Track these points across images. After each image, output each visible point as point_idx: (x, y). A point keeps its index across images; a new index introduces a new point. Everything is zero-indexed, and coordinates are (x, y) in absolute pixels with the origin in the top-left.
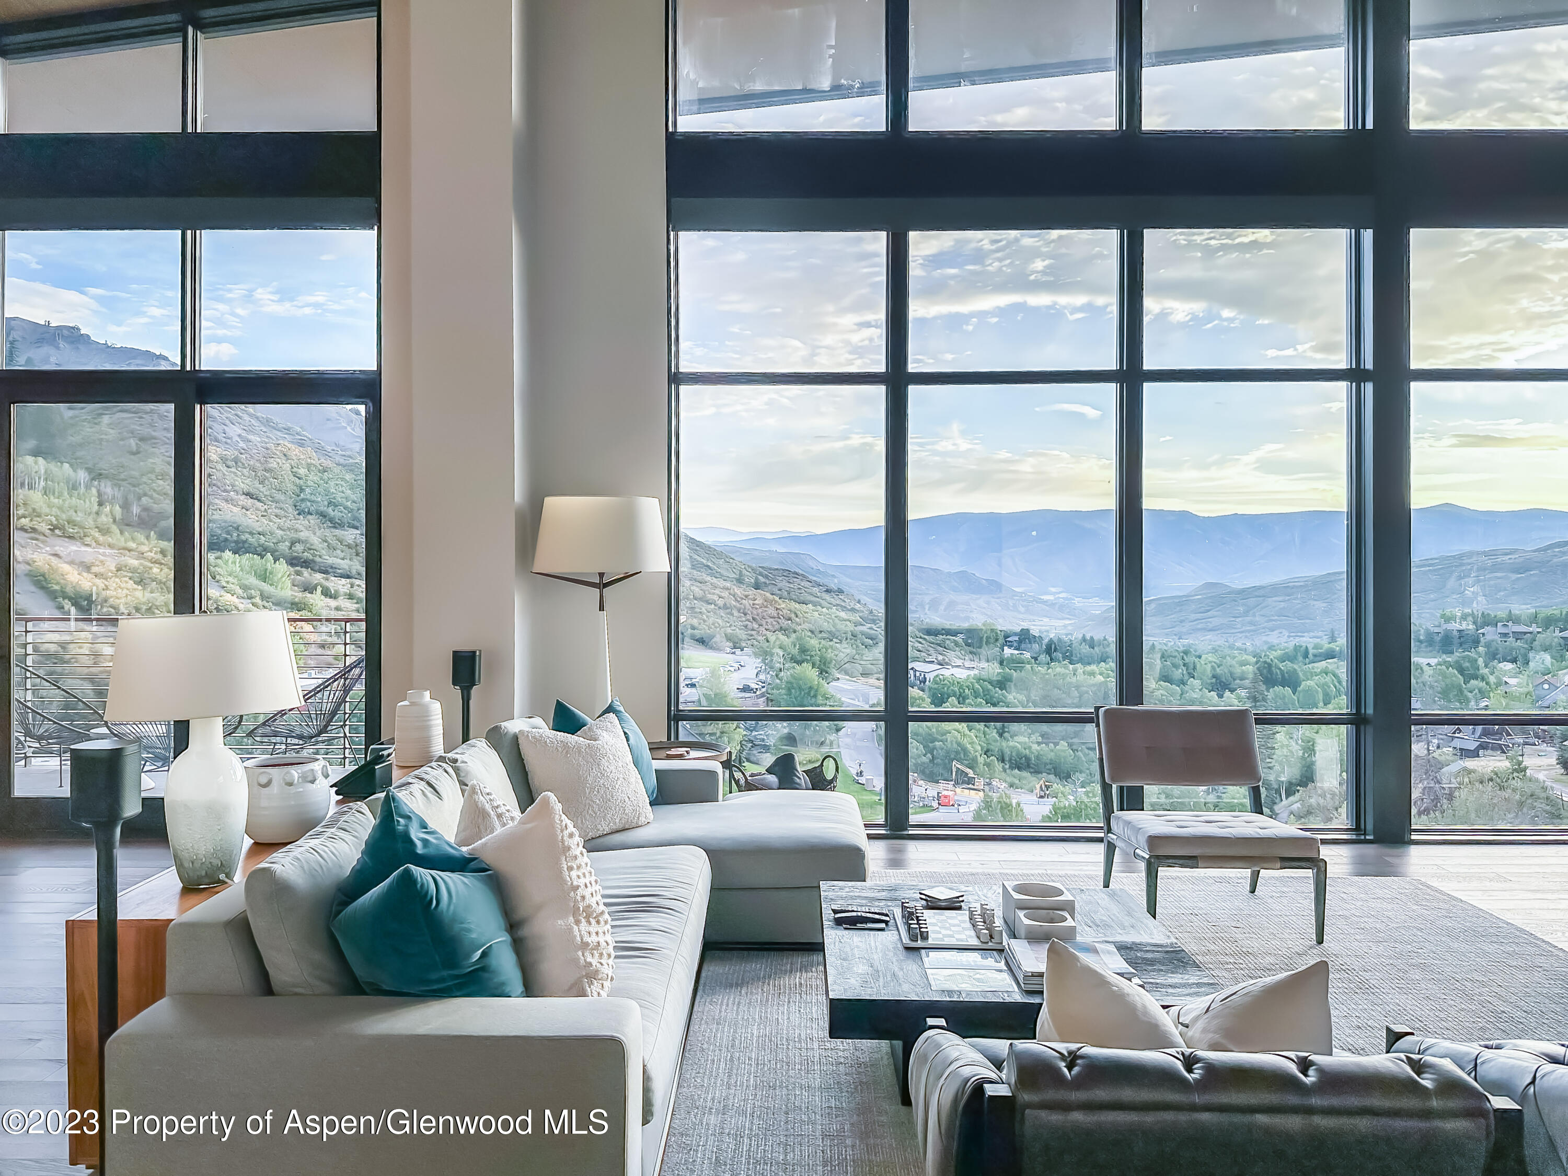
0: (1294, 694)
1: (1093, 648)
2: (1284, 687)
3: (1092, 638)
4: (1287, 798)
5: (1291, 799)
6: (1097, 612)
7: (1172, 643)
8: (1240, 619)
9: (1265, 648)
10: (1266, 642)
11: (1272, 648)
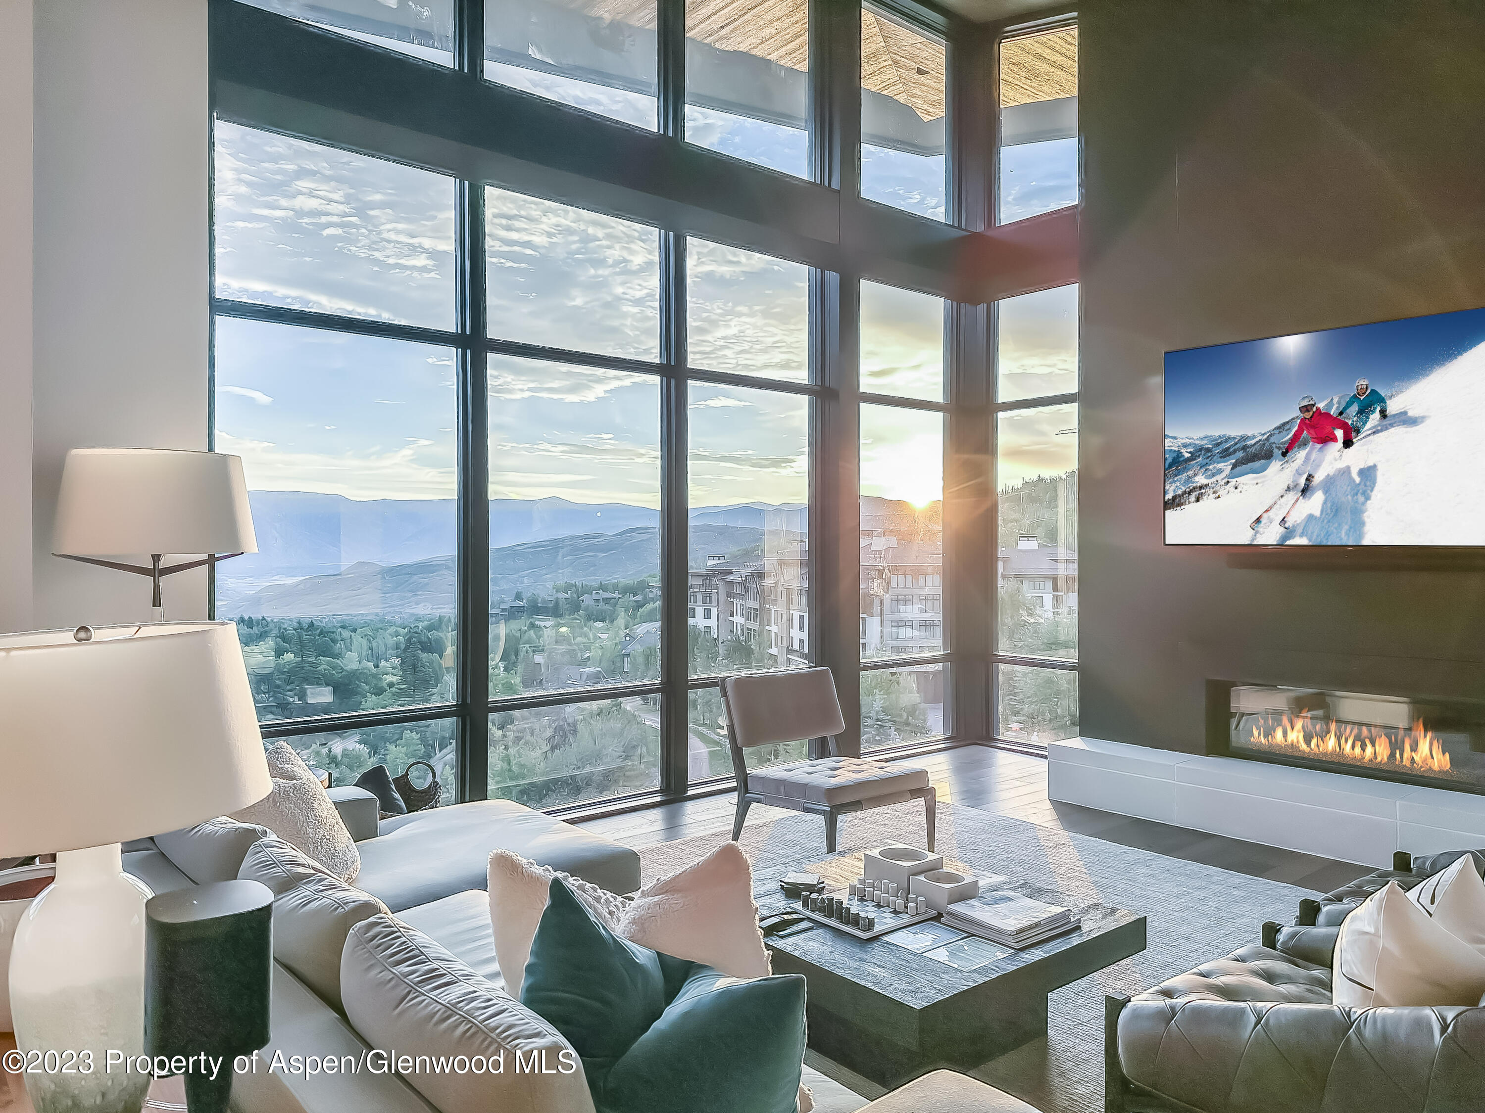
0: (441, 659)
1: (252, 628)
2: (432, 653)
3: (250, 618)
4: (440, 751)
5: (445, 751)
6: (251, 592)
7: (327, 620)
8: (389, 595)
9: (412, 619)
10: (412, 614)
11: (418, 619)
